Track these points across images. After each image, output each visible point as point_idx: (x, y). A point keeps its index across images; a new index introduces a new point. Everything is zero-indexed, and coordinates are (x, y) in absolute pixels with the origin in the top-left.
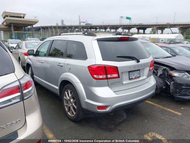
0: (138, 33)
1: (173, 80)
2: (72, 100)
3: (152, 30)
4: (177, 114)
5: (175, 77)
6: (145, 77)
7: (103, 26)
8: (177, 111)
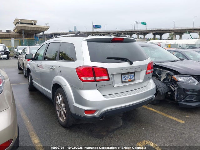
0: (154, 39)
1: (177, 85)
2: (63, 105)
3: (170, 35)
4: (179, 122)
5: (179, 81)
6: (141, 81)
7: (117, 32)
8: (180, 119)
